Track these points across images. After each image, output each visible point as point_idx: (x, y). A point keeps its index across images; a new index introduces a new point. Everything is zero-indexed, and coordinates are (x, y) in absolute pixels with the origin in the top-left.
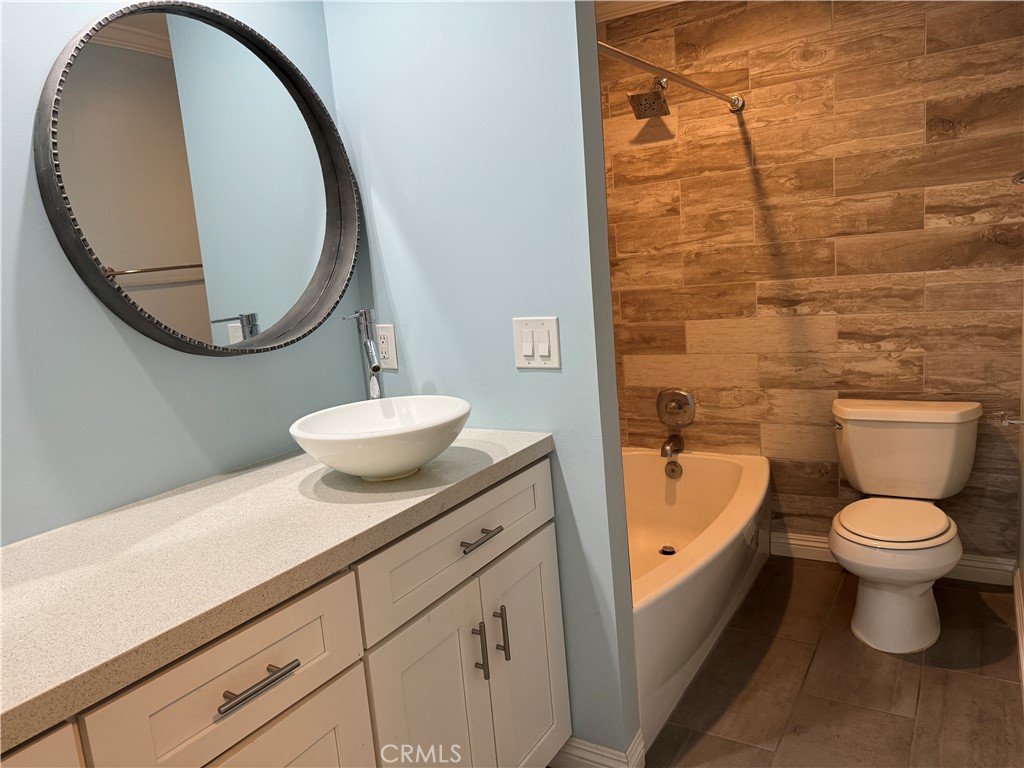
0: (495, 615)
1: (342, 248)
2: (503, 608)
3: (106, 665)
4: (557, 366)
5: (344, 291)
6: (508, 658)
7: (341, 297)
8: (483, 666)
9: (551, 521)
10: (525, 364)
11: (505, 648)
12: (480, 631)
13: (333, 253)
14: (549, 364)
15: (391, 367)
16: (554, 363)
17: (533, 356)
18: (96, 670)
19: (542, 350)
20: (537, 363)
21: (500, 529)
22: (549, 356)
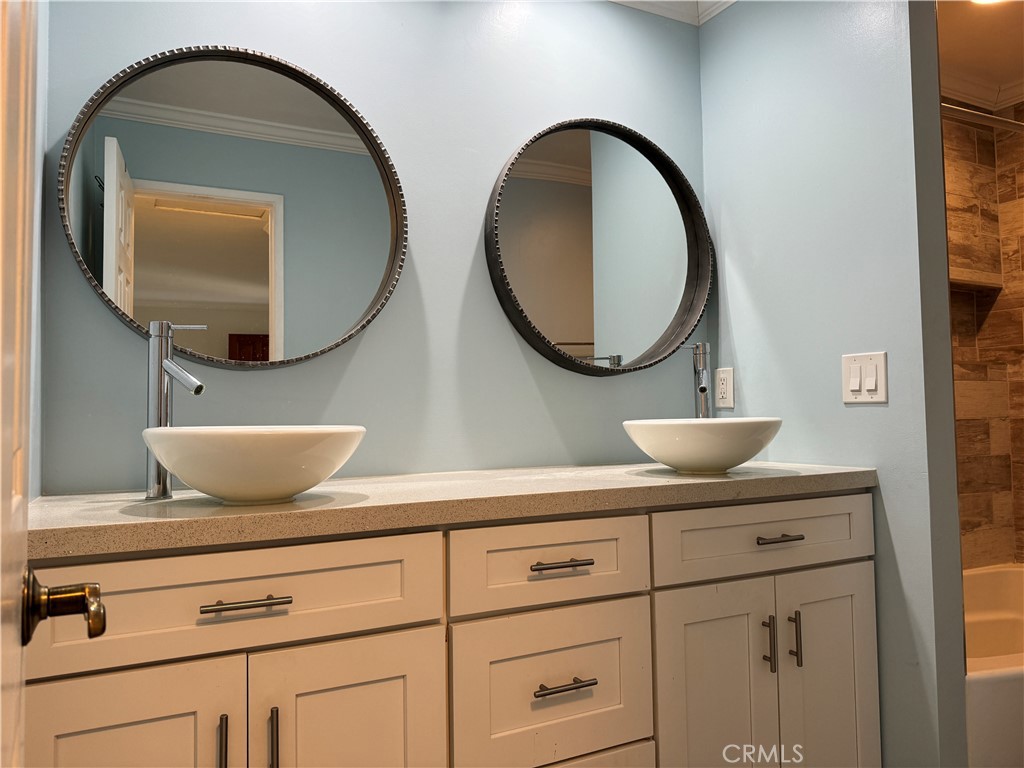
0: (790, 619)
1: (695, 302)
2: (798, 614)
3: (467, 500)
4: (883, 399)
5: (690, 335)
6: (800, 664)
7: (687, 339)
8: (771, 659)
9: (870, 558)
10: (851, 398)
11: (797, 654)
12: (770, 624)
13: (687, 307)
14: (876, 398)
15: (728, 406)
16: (880, 397)
17: (859, 391)
18: (461, 501)
19: (869, 384)
20: (865, 397)
21: (802, 538)
22: (876, 390)
